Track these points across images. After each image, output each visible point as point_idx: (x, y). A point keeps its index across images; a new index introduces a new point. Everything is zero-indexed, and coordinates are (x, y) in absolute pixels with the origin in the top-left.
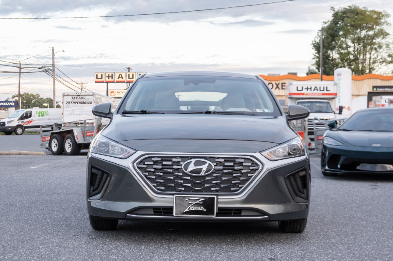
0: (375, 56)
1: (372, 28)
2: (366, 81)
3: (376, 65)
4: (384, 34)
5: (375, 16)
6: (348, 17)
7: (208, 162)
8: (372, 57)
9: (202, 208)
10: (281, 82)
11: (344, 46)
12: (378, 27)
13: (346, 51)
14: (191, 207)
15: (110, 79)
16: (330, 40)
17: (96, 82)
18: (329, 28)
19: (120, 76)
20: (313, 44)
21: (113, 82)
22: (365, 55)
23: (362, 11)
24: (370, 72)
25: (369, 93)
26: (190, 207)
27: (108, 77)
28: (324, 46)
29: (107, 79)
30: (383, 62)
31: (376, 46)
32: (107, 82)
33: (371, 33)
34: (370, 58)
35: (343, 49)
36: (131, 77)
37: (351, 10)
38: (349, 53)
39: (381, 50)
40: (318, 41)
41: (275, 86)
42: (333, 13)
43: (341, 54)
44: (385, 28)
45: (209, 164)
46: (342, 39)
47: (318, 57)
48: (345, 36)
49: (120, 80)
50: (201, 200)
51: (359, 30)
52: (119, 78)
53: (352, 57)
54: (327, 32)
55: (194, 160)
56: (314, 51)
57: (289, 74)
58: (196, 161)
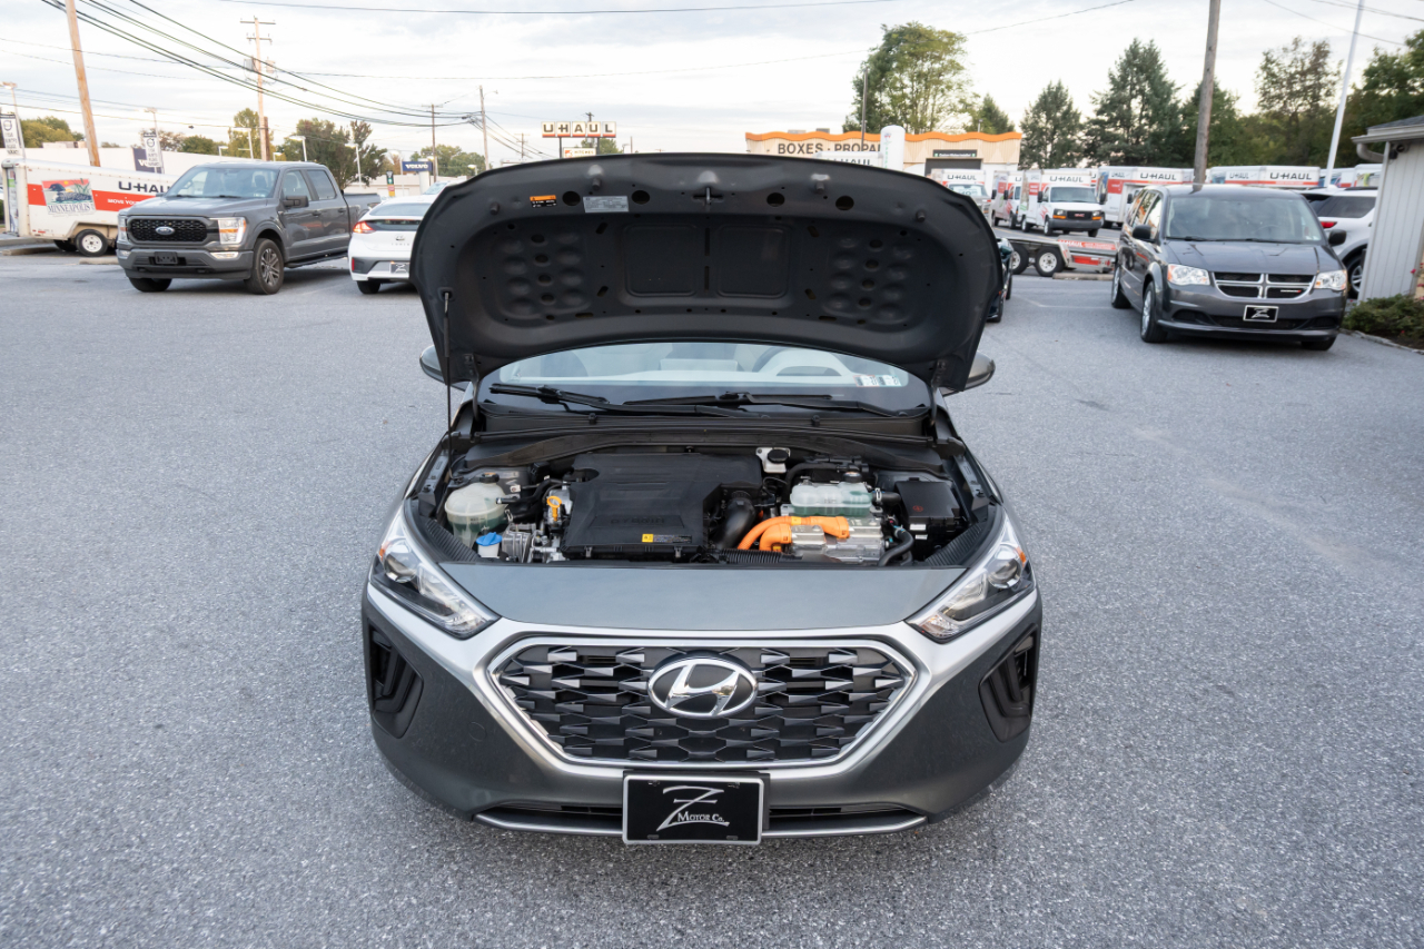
0: (942, 100)
1: (939, 59)
2: (924, 142)
3: (941, 114)
4: (957, 68)
5: (945, 40)
6: (906, 41)
7: (739, 670)
8: (937, 103)
9: (716, 818)
10: (806, 142)
11: (898, 85)
12: (948, 58)
13: (900, 93)
14: (680, 815)
15: (564, 132)
16: (878, 76)
17: (545, 136)
18: (878, 57)
19: (579, 128)
20: (854, 82)
21: (569, 136)
22: (926, 99)
23: (926, 31)
24: (932, 125)
25: (928, 160)
26: (676, 816)
27: (562, 129)
28: (869, 86)
29: (559, 132)
30: (952, 110)
31: (943, 87)
32: (560, 137)
33: (937, 66)
34: (934, 105)
35: (895, 89)
36: (594, 128)
37: (910, 29)
38: (904, 96)
39: (951, 93)
40: (861, 76)
41: (798, 149)
42: (884, 33)
43: (893, 97)
44: (958, 58)
45: (741, 676)
46: (897, 75)
47: (860, 102)
48: (901, 69)
49: (579, 133)
50: (714, 791)
51: (920, 62)
52: (576, 130)
53: (908, 102)
54: (875, 63)
55: (689, 664)
56: (854, 93)
57: (818, 130)
58: (698, 666)
